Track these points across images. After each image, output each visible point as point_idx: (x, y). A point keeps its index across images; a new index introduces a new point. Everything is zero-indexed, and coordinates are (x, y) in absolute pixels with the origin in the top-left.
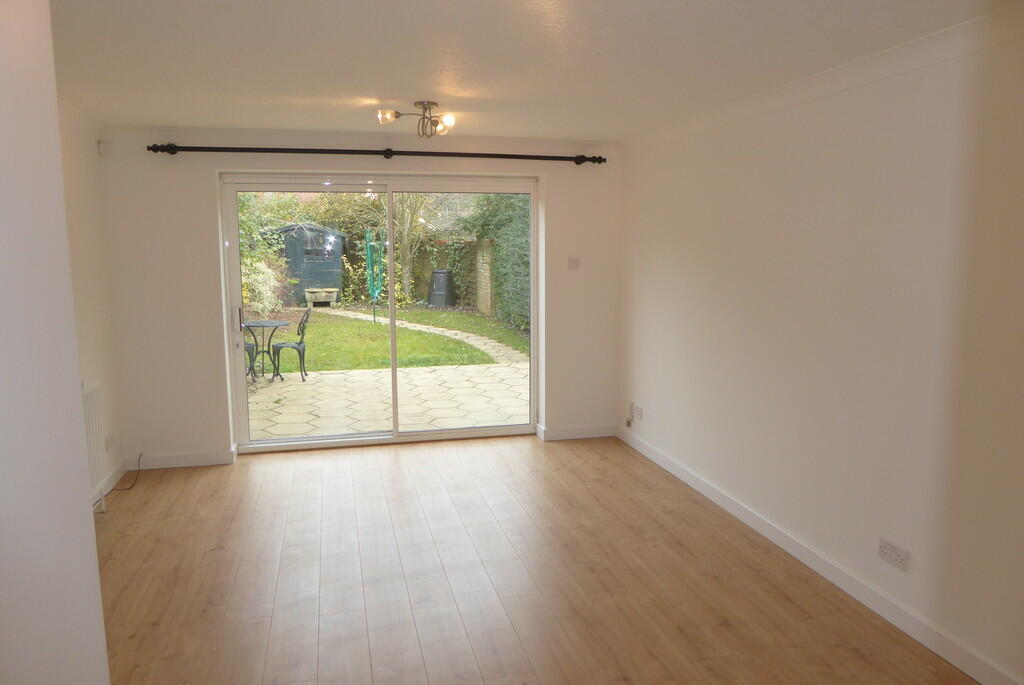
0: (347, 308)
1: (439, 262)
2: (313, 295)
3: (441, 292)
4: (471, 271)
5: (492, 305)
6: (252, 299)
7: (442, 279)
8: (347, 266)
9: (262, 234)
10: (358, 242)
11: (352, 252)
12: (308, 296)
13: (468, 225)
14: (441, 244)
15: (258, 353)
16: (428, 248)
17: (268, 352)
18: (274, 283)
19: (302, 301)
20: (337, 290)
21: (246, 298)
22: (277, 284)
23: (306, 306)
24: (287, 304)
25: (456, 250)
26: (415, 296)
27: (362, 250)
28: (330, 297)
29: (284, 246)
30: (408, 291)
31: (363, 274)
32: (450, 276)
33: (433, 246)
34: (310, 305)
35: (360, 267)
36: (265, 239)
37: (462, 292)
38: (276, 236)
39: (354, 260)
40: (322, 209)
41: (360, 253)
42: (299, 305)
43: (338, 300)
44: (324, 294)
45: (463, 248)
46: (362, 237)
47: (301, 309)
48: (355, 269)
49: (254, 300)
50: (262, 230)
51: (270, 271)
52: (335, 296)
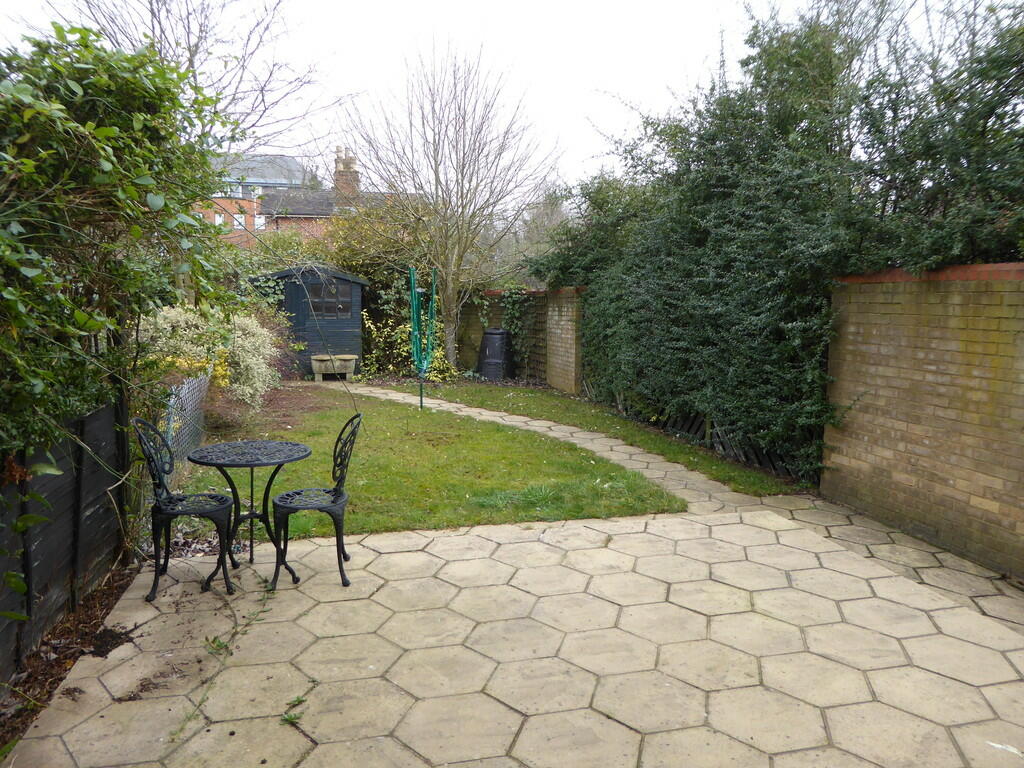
0: (369, 383)
1: (490, 320)
2: (323, 365)
3: (496, 360)
4: (536, 331)
5: (576, 380)
6: (235, 380)
7: (497, 341)
8: (368, 324)
9: (252, 281)
10: (382, 292)
11: (373, 306)
12: (315, 365)
13: (542, 268)
14: (492, 295)
15: (239, 520)
16: (477, 301)
17: (264, 518)
18: (271, 351)
19: (308, 372)
20: (357, 357)
21: (224, 377)
22: (274, 351)
23: (313, 379)
24: (287, 376)
25: (514, 303)
26: (461, 365)
27: (387, 302)
28: (346, 367)
29: (282, 297)
30: (452, 359)
31: (390, 336)
32: (508, 337)
33: (482, 298)
34: (319, 377)
35: (386, 325)
36: (257, 287)
37: (523, 359)
38: (271, 284)
39: (377, 316)
40: (334, 247)
41: (386, 307)
42: (302, 379)
43: (357, 371)
44: (337, 364)
45: (526, 300)
46: (387, 287)
47: (306, 384)
48: (378, 329)
49: (236, 380)
50: (252, 276)
51: (265, 331)
52: (352, 365)
